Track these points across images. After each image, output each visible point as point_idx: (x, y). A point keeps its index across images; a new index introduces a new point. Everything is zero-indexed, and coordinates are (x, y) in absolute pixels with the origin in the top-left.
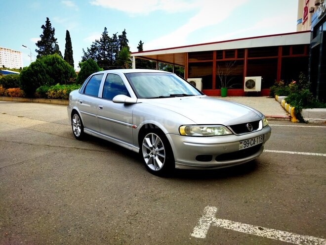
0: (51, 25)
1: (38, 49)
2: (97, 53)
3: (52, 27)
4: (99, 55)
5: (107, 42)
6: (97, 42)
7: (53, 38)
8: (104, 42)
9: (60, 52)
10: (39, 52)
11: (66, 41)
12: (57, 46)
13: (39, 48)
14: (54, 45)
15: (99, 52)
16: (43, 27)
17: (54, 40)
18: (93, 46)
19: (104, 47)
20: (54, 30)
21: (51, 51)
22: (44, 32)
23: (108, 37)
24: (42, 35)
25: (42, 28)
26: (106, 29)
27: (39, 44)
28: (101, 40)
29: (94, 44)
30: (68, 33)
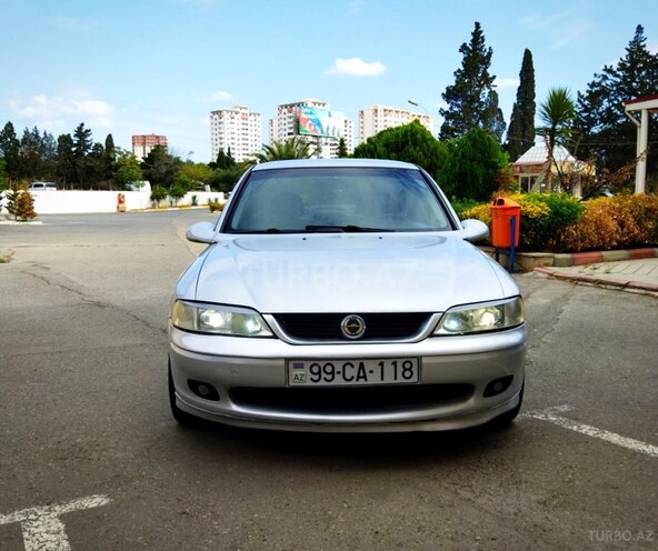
0: (483, 40)
1: (446, 107)
2: (606, 104)
3: (487, 47)
4: (609, 109)
5: (640, 70)
6: (609, 71)
7: (485, 74)
8: (629, 70)
9: (500, 110)
10: (447, 115)
11: (522, 80)
12: (494, 95)
13: (449, 106)
14: (486, 95)
15: (610, 101)
16: (463, 48)
17: (488, 80)
18: (593, 85)
19: (629, 84)
20: (490, 54)
21: (476, 109)
22: (466, 63)
23: (646, 54)
24: (459, 71)
25: (461, 51)
26: (640, 29)
27: (450, 95)
28: (622, 66)
29: (597, 80)
30: (528, 55)
